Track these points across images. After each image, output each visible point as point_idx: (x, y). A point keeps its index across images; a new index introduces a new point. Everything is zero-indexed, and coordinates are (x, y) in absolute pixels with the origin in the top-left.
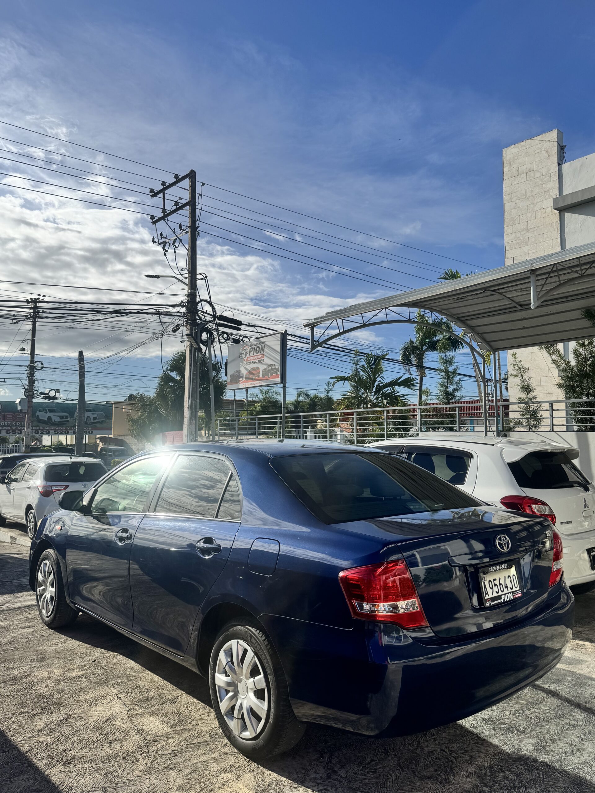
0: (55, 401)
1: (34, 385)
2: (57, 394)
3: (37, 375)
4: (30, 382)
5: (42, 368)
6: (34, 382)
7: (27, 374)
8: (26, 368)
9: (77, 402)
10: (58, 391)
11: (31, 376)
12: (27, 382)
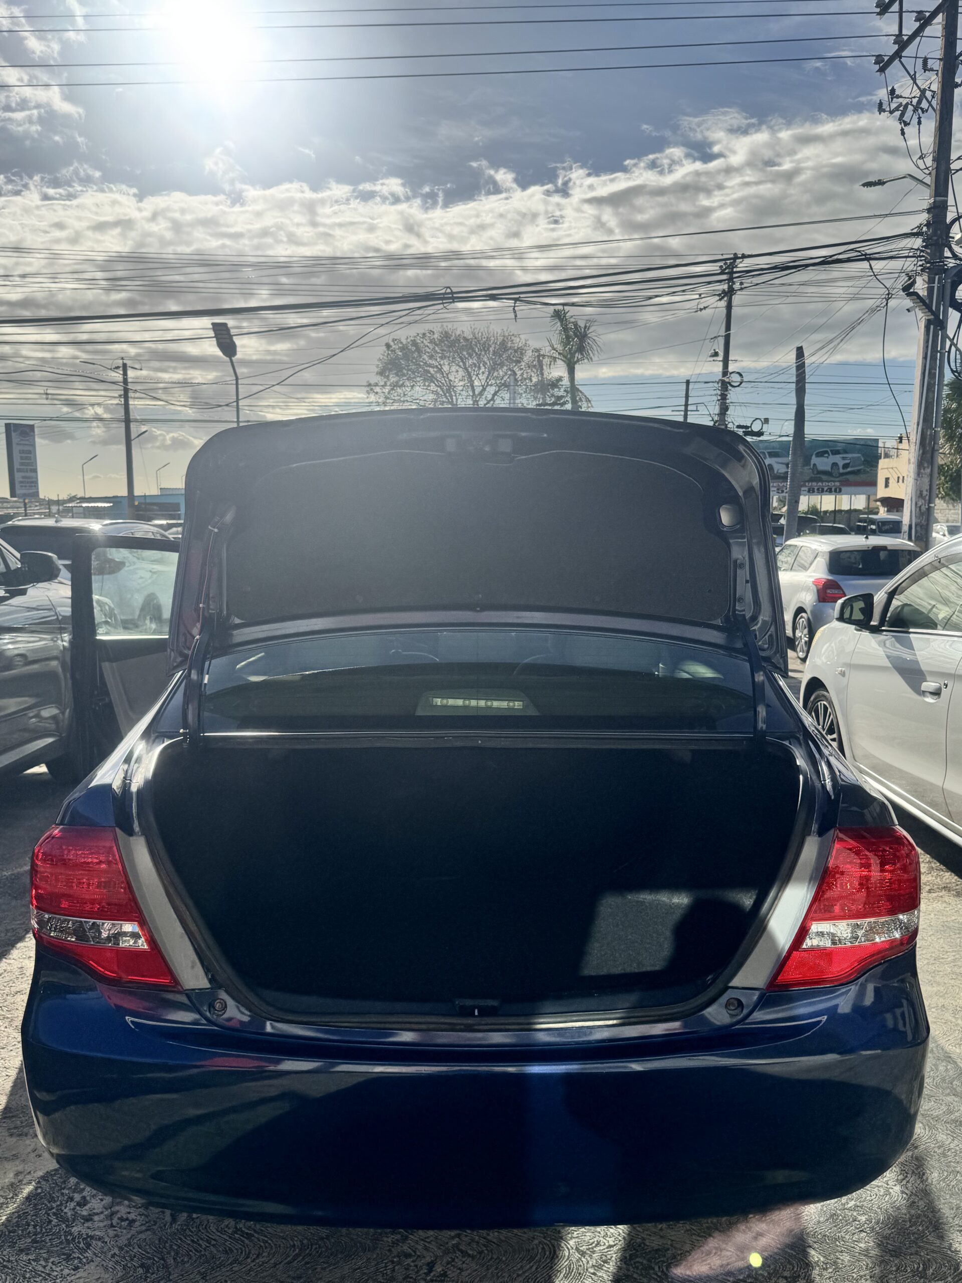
0: (761, 438)
1: (727, 413)
2: (765, 426)
3: (733, 395)
4: (721, 409)
5: (741, 383)
6: (727, 409)
7: (716, 395)
8: (716, 385)
9: (791, 439)
10: (766, 421)
11: (724, 397)
12: (717, 410)
